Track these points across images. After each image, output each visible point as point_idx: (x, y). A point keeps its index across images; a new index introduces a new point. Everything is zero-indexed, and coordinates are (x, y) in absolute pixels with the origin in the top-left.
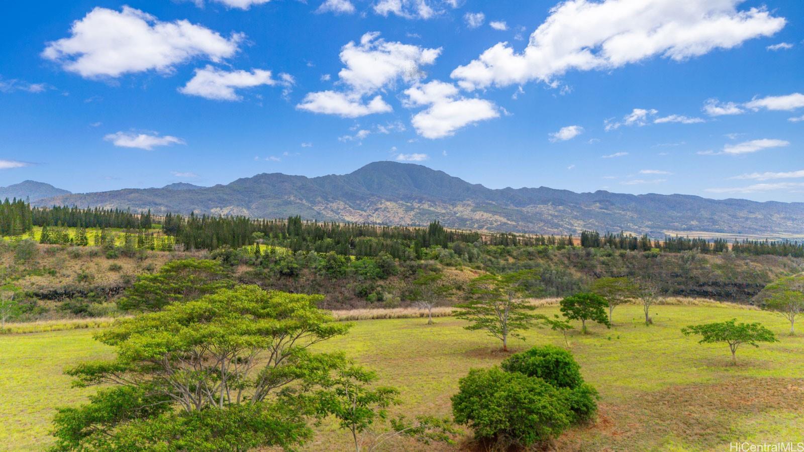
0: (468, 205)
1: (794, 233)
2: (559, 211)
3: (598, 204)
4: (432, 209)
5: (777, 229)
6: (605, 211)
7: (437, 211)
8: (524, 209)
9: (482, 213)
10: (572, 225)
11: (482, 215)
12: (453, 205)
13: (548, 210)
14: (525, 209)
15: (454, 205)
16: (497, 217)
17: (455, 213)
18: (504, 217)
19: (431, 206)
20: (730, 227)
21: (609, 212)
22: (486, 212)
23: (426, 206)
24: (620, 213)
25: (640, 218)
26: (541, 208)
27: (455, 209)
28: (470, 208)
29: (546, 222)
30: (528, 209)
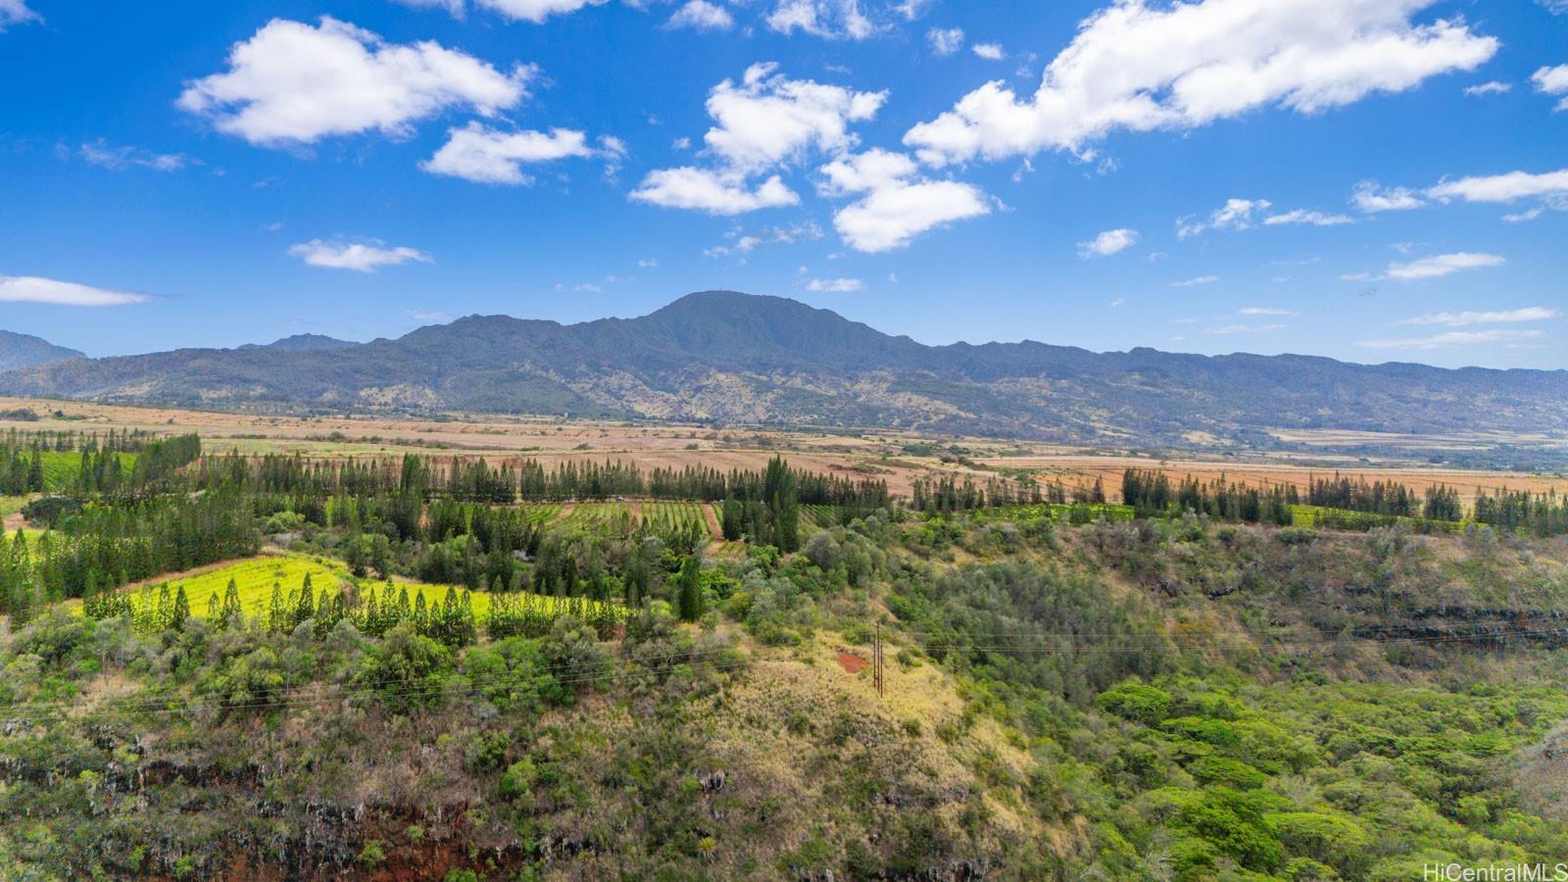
0: (883, 379)
1: (1518, 430)
2: (1061, 390)
3: (1137, 376)
4: (809, 387)
5: (1484, 423)
6: (1150, 389)
7: (819, 391)
8: (991, 386)
9: (909, 395)
10: (1087, 418)
11: (910, 400)
12: (850, 379)
13: (1039, 386)
14: (993, 387)
15: (854, 380)
16: (938, 403)
17: (856, 396)
18: (953, 403)
19: (808, 382)
20: (1393, 419)
21: (1158, 391)
22: (916, 392)
23: (797, 382)
24: (1180, 394)
25: (1219, 402)
26: (1027, 383)
27: (857, 387)
28: (885, 386)
29: (1036, 412)
30: (1001, 386)
